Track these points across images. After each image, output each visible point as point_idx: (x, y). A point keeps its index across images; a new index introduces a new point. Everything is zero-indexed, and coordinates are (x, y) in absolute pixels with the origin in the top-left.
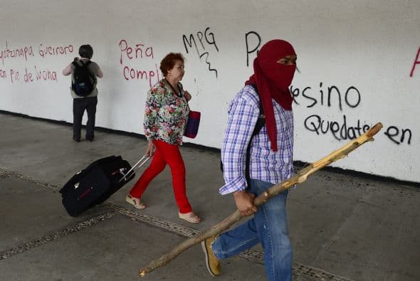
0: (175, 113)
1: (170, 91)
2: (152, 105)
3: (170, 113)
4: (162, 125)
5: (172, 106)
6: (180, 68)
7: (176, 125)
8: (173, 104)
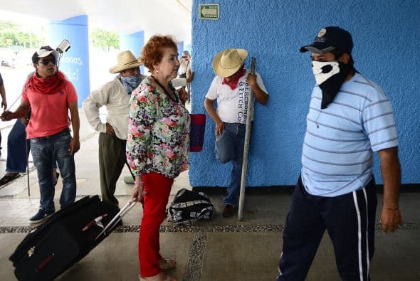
0: (177, 127)
1: (163, 96)
2: (142, 122)
3: (170, 128)
4: (157, 148)
5: (172, 117)
6: (172, 59)
7: (179, 144)
8: (172, 114)
